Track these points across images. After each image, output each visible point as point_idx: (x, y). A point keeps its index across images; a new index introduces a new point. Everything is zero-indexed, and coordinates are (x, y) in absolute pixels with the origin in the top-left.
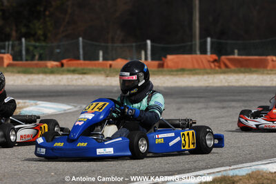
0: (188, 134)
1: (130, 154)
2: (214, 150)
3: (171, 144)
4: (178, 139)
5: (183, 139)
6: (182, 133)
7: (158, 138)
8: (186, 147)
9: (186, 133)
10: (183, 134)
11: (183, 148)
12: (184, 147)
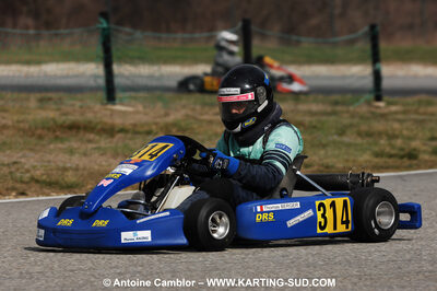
0: (333, 205)
1: (184, 241)
2: (399, 233)
3: (291, 223)
4: (309, 213)
5: (319, 214)
6: (317, 203)
7: (262, 212)
8: (329, 229)
9: (327, 202)
10: (322, 205)
11: (319, 231)
12: (322, 228)
